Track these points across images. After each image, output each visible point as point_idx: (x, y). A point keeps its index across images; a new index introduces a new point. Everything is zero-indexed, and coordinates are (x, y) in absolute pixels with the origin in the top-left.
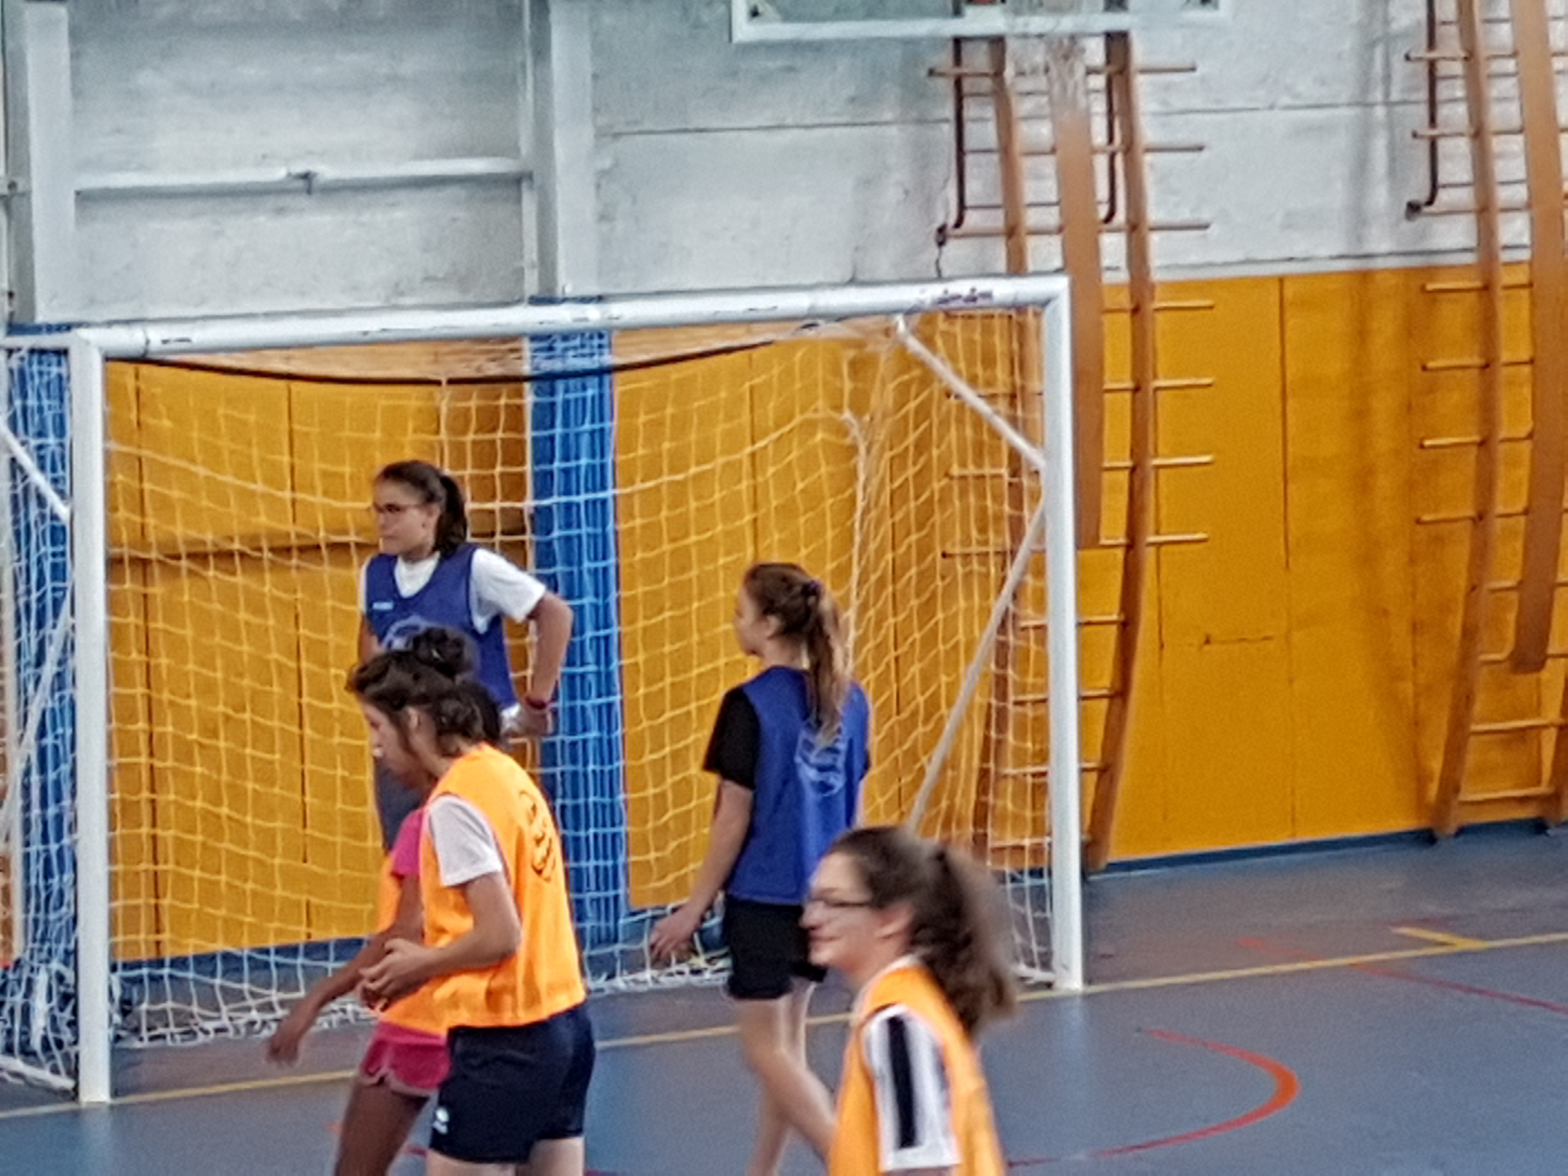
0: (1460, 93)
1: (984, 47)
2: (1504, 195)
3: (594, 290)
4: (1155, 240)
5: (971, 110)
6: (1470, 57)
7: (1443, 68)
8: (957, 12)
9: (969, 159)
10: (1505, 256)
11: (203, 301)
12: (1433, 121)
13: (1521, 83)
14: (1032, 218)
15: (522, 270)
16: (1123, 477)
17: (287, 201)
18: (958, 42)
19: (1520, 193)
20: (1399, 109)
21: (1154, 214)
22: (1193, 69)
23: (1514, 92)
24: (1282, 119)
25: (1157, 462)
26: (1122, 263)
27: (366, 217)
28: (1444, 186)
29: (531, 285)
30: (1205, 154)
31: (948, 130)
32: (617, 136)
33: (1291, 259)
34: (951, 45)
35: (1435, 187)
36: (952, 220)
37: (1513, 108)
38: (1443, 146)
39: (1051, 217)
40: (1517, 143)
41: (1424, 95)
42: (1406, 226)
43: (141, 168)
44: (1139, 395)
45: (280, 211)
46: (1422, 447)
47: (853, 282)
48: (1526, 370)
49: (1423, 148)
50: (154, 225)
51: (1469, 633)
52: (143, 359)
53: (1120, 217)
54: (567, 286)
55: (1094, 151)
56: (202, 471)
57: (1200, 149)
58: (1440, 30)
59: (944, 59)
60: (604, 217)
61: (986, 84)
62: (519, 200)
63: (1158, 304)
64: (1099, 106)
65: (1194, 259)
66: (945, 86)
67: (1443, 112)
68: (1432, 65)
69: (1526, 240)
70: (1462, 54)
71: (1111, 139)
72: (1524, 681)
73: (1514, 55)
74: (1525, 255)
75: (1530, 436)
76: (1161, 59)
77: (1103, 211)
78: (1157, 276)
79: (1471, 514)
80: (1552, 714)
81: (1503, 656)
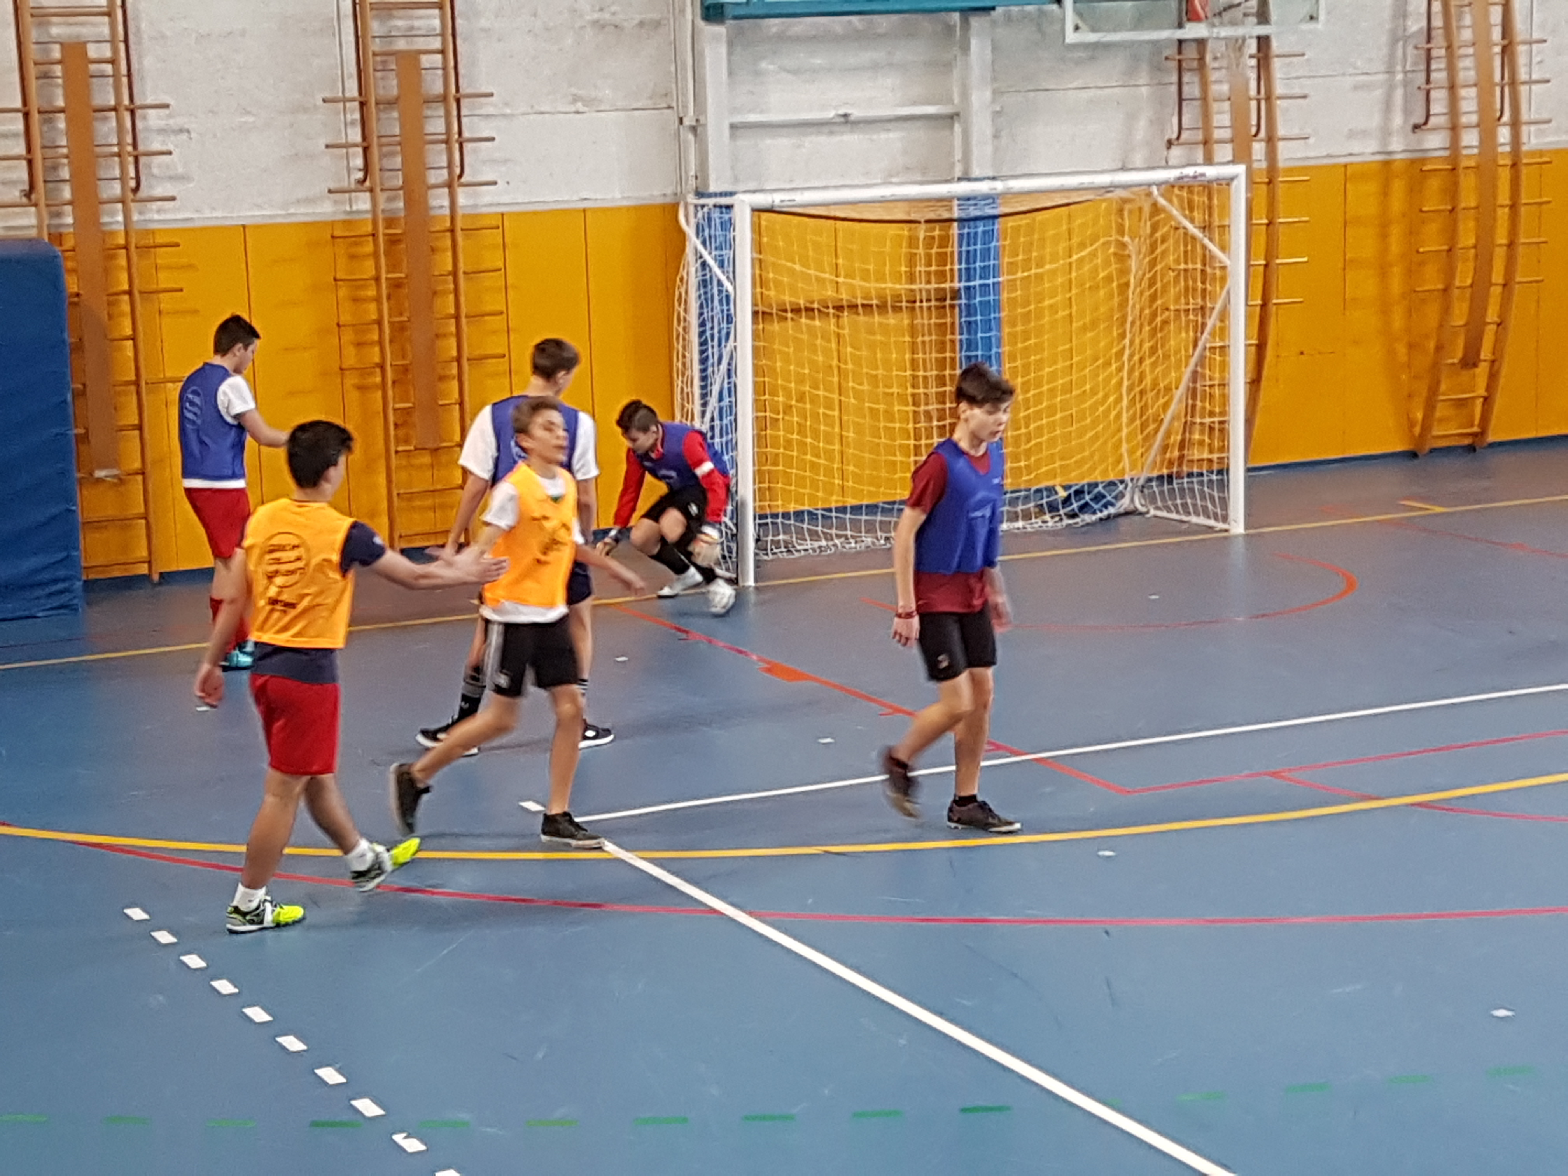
0: (1443, 66)
1: (1194, 45)
2: (1464, 120)
3: (991, 174)
4: (1281, 145)
5: (1186, 78)
6: (1449, 47)
7: (1434, 53)
8: (1180, 26)
9: (1184, 104)
10: (1464, 152)
11: (791, 181)
12: (1428, 81)
13: (1475, 60)
14: (1218, 134)
15: (954, 163)
16: (1262, 269)
17: (835, 128)
18: (1180, 42)
19: (1474, 119)
20: (1410, 75)
21: (1281, 131)
22: (1303, 55)
23: (1473, 65)
24: (1349, 81)
25: (1278, 261)
26: (1263, 158)
27: (875, 137)
28: (1435, 115)
29: (958, 172)
30: (1307, 100)
31: (1174, 89)
32: (1002, 93)
33: (1351, 155)
34: (1177, 44)
35: (1428, 116)
36: (1175, 136)
37: (1472, 73)
38: (1434, 94)
39: (1226, 134)
41: (1423, 67)
42: (1412, 137)
43: (762, 112)
44: (1271, 227)
45: (831, 133)
46: (1418, 252)
47: (1124, 169)
48: (1475, 211)
49: (1422, 96)
50: (768, 141)
51: (1439, 348)
52: (770, 210)
53: (1263, 134)
54: (976, 172)
55: (1250, 99)
56: (797, 267)
57: (1304, 97)
58: (1434, 33)
59: (1172, 51)
60: (996, 136)
61: (1195, 64)
62: (952, 128)
63: (1280, 179)
64: (1253, 75)
65: (1299, 155)
66: (1174, 65)
67: (1434, 76)
68: (1429, 50)
69: (1476, 143)
70: (1445, 45)
71: (1259, 92)
72: (1465, 375)
73: (1474, 44)
74: (1475, 151)
75: (1474, 247)
76: (1286, 50)
77: (1254, 130)
78: (1281, 164)
79: (1440, 286)
80: (1482, 392)
81: (1456, 361)
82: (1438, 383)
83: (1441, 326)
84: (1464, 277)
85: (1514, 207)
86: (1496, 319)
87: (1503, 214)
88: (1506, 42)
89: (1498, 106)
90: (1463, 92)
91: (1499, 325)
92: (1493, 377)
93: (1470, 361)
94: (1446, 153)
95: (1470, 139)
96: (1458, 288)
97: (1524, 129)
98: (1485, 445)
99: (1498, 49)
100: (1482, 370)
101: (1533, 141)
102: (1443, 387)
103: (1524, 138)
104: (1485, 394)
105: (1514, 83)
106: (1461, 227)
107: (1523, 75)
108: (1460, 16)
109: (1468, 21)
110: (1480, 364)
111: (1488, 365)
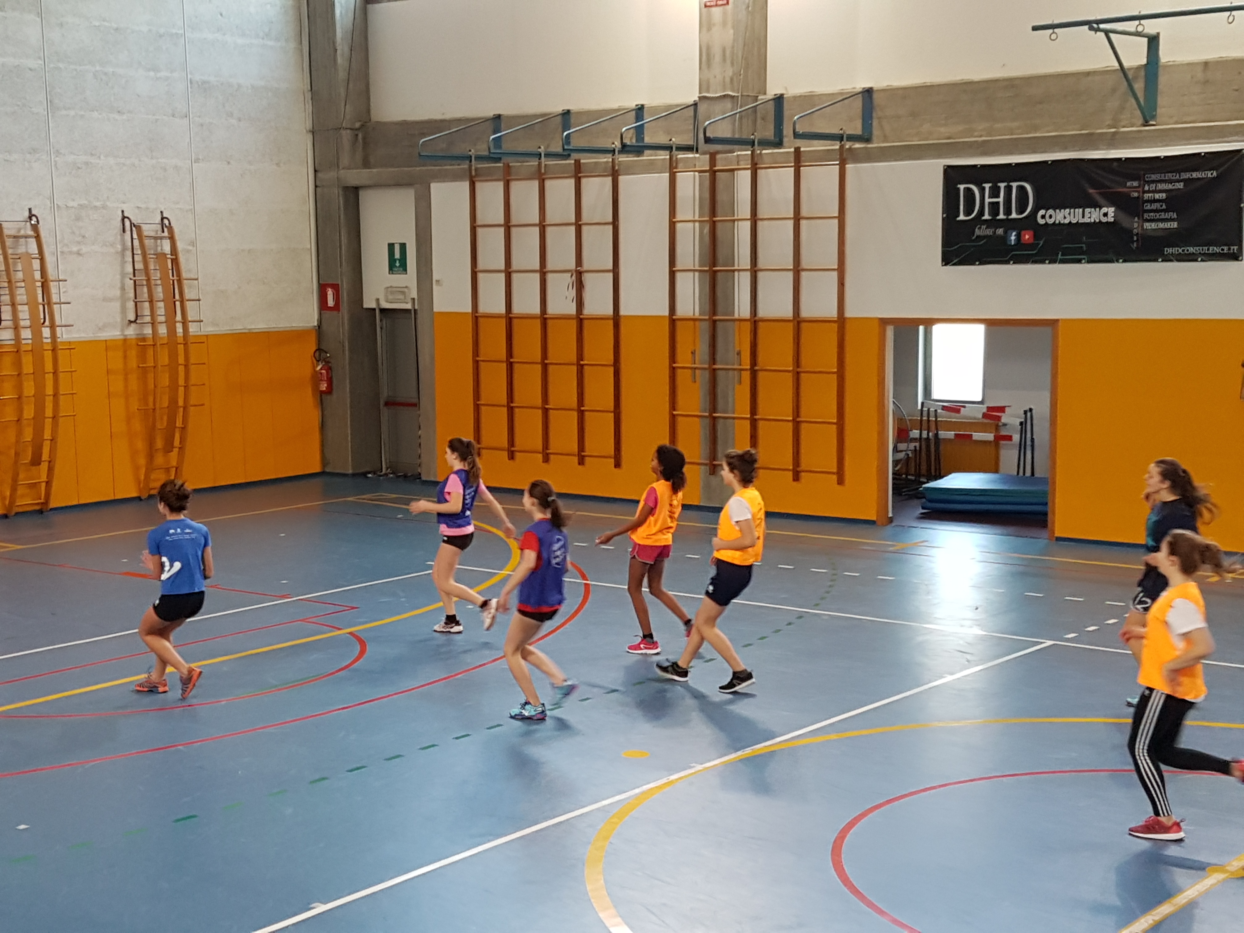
0: (7, 292)
2: (22, 323)
6: (10, 282)
10: (24, 342)
13: (26, 289)
19: (28, 323)
23: (25, 293)
37: (25, 297)
40: (26, 308)
48: (32, 376)
51: (17, 454)
69: (30, 337)
70: (7, 280)
72: (34, 470)
73: (24, 281)
75: (34, 396)
79: (16, 419)
80: (44, 478)
81: (27, 461)
82: (18, 475)
83: (17, 442)
84: (29, 412)
85: (55, 373)
86: (50, 438)
87: (49, 378)
88: (43, 280)
89: (42, 317)
90: (20, 308)
91: (51, 440)
92: (50, 470)
93: (36, 461)
94: (13, 342)
95: (26, 334)
96: (26, 419)
97: (58, 329)
98: (49, 509)
99: (39, 284)
100: (44, 466)
101: (64, 336)
102: (21, 476)
103: (59, 335)
104: (47, 480)
105: (49, 304)
106: (25, 384)
107: (55, 298)
108: (15, 264)
109: (19, 267)
110: (42, 463)
111: (47, 463)
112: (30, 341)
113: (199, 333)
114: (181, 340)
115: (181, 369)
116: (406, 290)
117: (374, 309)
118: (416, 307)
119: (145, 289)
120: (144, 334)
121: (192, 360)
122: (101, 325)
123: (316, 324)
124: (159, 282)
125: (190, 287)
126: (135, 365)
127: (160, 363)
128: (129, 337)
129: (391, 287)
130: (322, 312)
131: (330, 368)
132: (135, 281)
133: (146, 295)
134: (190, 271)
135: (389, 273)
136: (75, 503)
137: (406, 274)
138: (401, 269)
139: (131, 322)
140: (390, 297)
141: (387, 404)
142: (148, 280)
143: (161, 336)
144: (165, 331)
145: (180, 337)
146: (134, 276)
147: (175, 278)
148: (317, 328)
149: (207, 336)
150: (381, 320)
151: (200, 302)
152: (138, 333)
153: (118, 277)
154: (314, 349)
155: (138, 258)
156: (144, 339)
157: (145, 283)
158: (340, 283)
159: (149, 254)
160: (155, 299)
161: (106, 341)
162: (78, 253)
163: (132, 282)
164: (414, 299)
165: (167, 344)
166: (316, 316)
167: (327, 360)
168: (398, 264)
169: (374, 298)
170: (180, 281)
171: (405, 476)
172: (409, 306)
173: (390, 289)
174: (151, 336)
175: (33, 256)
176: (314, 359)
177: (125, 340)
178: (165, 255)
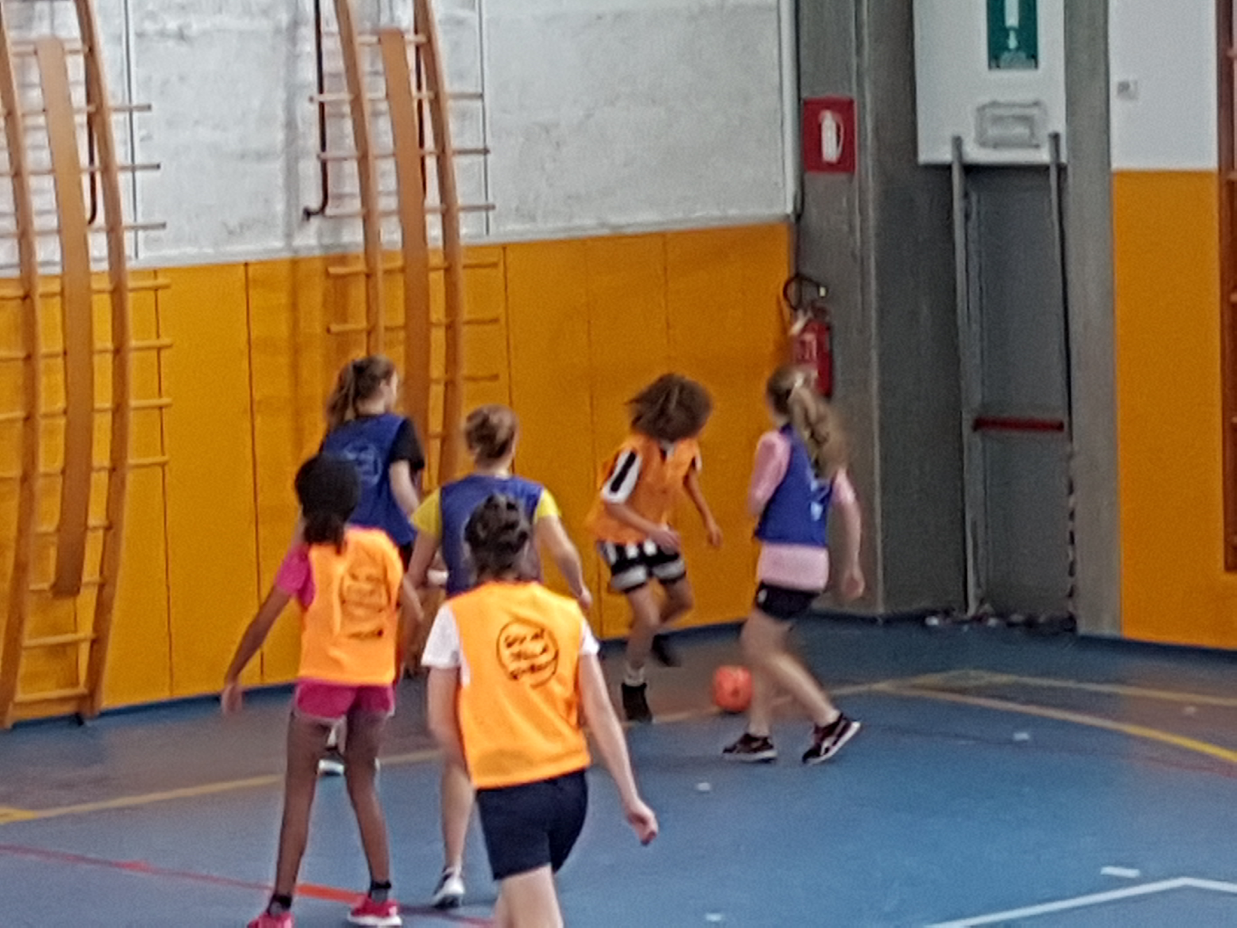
0: (4, 142)
2: (38, 223)
6: (10, 114)
10: (41, 271)
13: (48, 134)
19: (52, 222)
23: (45, 141)
37: (47, 153)
48: (60, 360)
51: (19, 566)
69: (57, 257)
72: (62, 607)
73: (44, 111)
75: (64, 412)
80: (86, 630)
81: (46, 586)
82: (21, 622)
83: (21, 534)
84: (51, 457)
85: (118, 352)
86: (102, 523)
87: (104, 364)
88: (92, 108)
89: (88, 204)
90: (33, 182)
91: (107, 530)
92: (103, 607)
93: (67, 586)
94: (16, 273)
96: (43, 475)
97: (128, 237)
98: (97, 713)
99: (81, 119)
100: (88, 598)
101: (141, 255)
102: (29, 625)
103: (128, 250)
104: (93, 636)
105: (107, 169)
106: (43, 382)
107: (120, 155)
108: (23, 69)
109: (34, 76)
110: (82, 590)
111: (94, 591)
112: (57, 270)
113: (485, 240)
114: (436, 260)
115: (438, 336)
116: (1035, 111)
117: (948, 168)
118: (1064, 159)
119: (348, 126)
120: (344, 246)
121: (466, 313)
122: (233, 223)
123: (789, 209)
124: (383, 106)
125: (463, 115)
126: (318, 329)
127: (383, 322)
128: (303, 254)
129: (994, 104)
130: (808, 176)
131: (829, 328)
132: (322, 105)
133: (350, 141)
134: (461, 76)
135: (990, 67)
136: (164, 695)
137: (1036, 66)
138: (1023, 55)
139: (308, 214)
140: (993, 132)
141: (979, 424)
142: (357, 103)
143: (385, 247)
144: (397, 236)
145: (435, 251)
146: (321, 90)
147: (425, 93)
148: (793, 219)
149: (504, 247)
150: (966, 195)
151: (490, 157)
152: (327, 241)
153: (281, 95)
154: (784, 275)
155: (331, 44)
156: (342, 260)
157: (347, 109)
158: (854, 94)
159: (361, 33)
160: (373, 150)
161: (246, 265)
162: (181, 36)
163: (315, 108)
164: (1055, 138)
165: (403, 270)
166: (790, 187)
167: (819, 304)
168: (1012, 43)
169: (948, 133)
170: (436, 102)
171: (1030, 624)
172: (1043, 156)
173: (989, 112)
174: (361, 250)
175: (68, 47)
176: (784, 304)
177: (294, 263)
178: (399, 34)
